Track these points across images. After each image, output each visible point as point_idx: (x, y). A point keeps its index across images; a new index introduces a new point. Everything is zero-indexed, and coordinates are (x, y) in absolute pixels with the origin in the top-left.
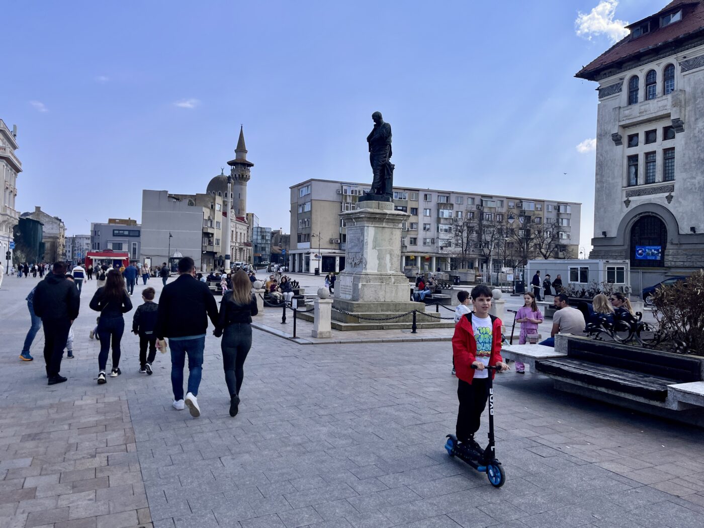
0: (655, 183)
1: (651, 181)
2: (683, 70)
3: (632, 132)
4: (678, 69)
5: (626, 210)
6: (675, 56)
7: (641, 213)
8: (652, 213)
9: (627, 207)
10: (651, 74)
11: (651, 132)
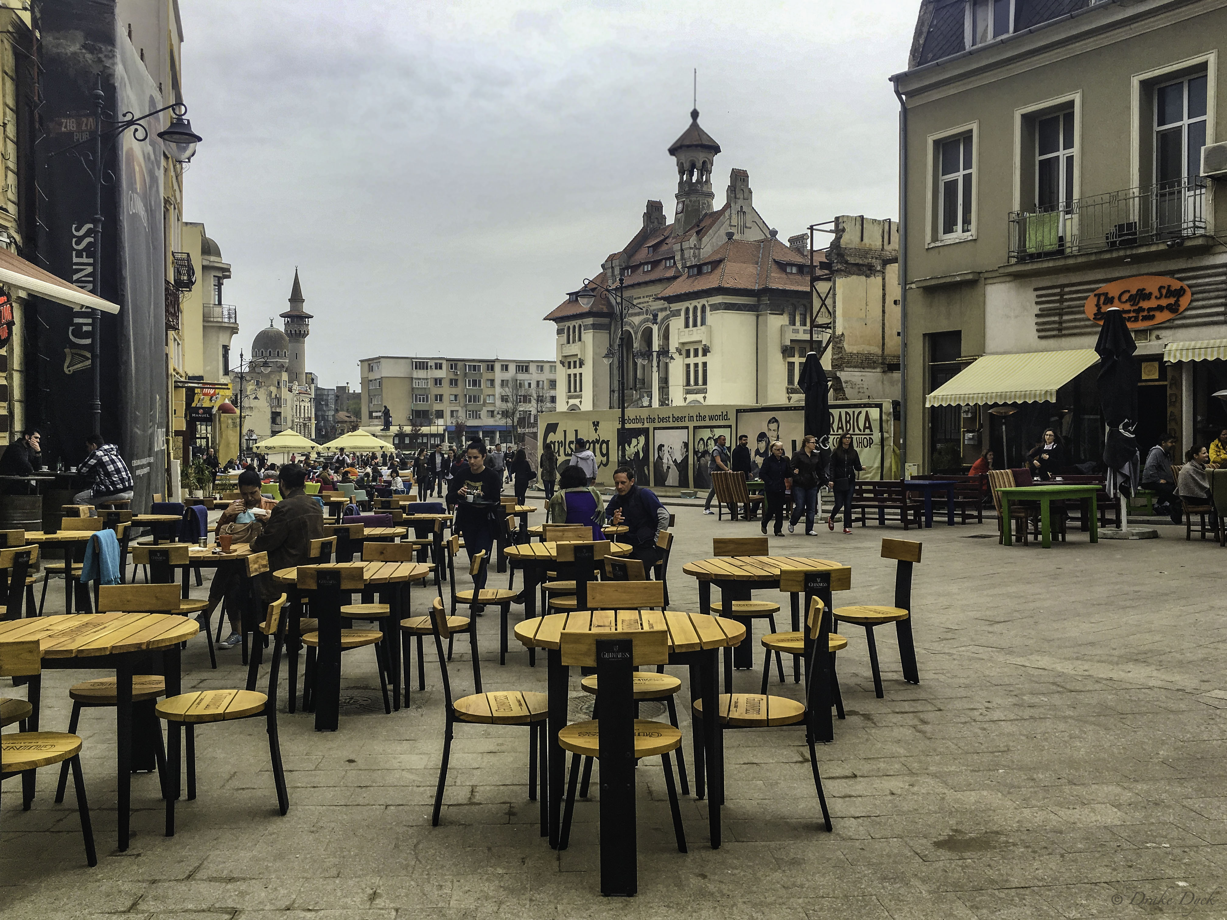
0: (577, 392)
2: (584, 330)
5: (567, 407)
9: (567, 404)
10: (574, 329)
11: (575, 362)
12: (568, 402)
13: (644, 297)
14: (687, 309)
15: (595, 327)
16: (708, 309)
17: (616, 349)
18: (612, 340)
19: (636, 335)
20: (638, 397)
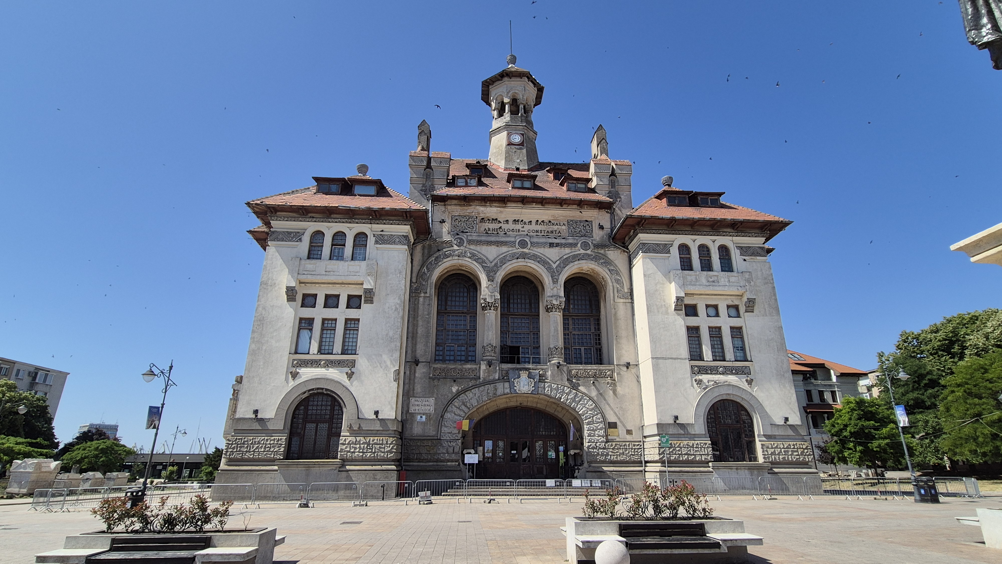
0: (332, 354)
1: (326, 352)
2: (377, 242)
3: (311, 290)
4: (371, 240)
5: (292, 384)
6: (369, 226)
7: (313, 389)
8: (327, 390)
9: (294, 379)
10: (341, 235)
11: (331, 297)
12: (295, 375)
13: (507, 222)
14: (684, 249)
16: (735, 252)
17: (428, 291)
18: (414, 275)
19: (491, 274)
20: (497, 378)
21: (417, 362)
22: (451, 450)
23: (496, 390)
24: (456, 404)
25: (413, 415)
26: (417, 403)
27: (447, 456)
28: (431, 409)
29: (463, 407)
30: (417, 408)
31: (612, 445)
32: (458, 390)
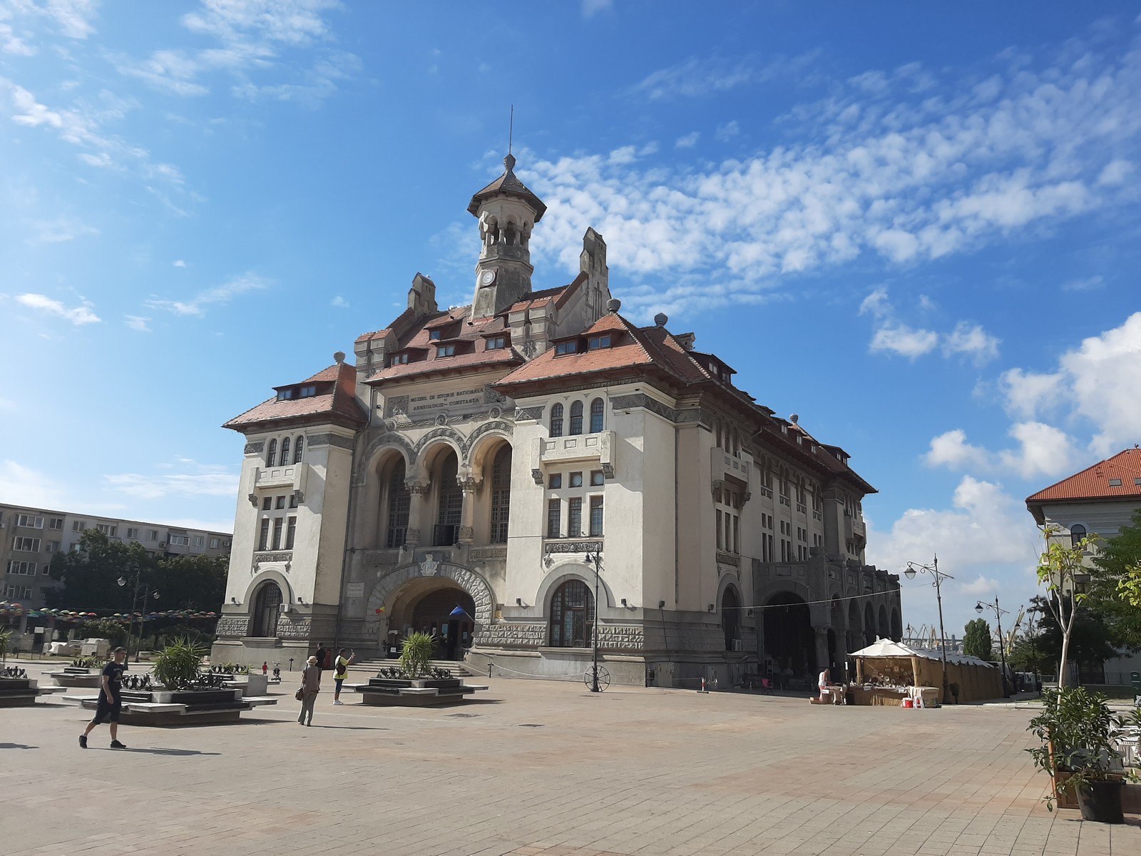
0: (279, 549)
1: (276, 548)
2: (309, 444)
3: (267, 495)
4: (305, 442)
5: (255, 575)
6: (305, 430)
7: (266, 580)
8: (272, 580)
9: (255, 572)
10: (286, 440)
11: (280, 499)
12: (257, 568)
13: (433, 397)
14: (557, 409)
15: (332, 439)
16: (608, 406)
17: (365, 481)
18: (356, 465)
19: (413, 456)
20: (411, 560)
21: (353, 550)
22: (370, 631)
23: (408, 573)
24: (378, 588)
25: (347, 599)
26: (352, 588)
27: (367, 637)
28: (361, 593)
29: (383, 592)
30: (352, 592)
31: (495, 627)
32: (381, 574)
